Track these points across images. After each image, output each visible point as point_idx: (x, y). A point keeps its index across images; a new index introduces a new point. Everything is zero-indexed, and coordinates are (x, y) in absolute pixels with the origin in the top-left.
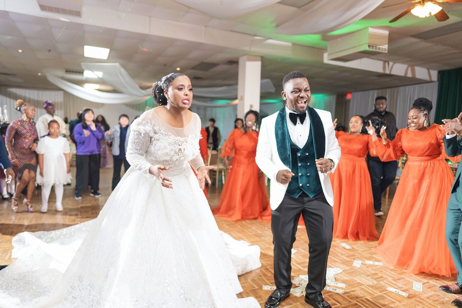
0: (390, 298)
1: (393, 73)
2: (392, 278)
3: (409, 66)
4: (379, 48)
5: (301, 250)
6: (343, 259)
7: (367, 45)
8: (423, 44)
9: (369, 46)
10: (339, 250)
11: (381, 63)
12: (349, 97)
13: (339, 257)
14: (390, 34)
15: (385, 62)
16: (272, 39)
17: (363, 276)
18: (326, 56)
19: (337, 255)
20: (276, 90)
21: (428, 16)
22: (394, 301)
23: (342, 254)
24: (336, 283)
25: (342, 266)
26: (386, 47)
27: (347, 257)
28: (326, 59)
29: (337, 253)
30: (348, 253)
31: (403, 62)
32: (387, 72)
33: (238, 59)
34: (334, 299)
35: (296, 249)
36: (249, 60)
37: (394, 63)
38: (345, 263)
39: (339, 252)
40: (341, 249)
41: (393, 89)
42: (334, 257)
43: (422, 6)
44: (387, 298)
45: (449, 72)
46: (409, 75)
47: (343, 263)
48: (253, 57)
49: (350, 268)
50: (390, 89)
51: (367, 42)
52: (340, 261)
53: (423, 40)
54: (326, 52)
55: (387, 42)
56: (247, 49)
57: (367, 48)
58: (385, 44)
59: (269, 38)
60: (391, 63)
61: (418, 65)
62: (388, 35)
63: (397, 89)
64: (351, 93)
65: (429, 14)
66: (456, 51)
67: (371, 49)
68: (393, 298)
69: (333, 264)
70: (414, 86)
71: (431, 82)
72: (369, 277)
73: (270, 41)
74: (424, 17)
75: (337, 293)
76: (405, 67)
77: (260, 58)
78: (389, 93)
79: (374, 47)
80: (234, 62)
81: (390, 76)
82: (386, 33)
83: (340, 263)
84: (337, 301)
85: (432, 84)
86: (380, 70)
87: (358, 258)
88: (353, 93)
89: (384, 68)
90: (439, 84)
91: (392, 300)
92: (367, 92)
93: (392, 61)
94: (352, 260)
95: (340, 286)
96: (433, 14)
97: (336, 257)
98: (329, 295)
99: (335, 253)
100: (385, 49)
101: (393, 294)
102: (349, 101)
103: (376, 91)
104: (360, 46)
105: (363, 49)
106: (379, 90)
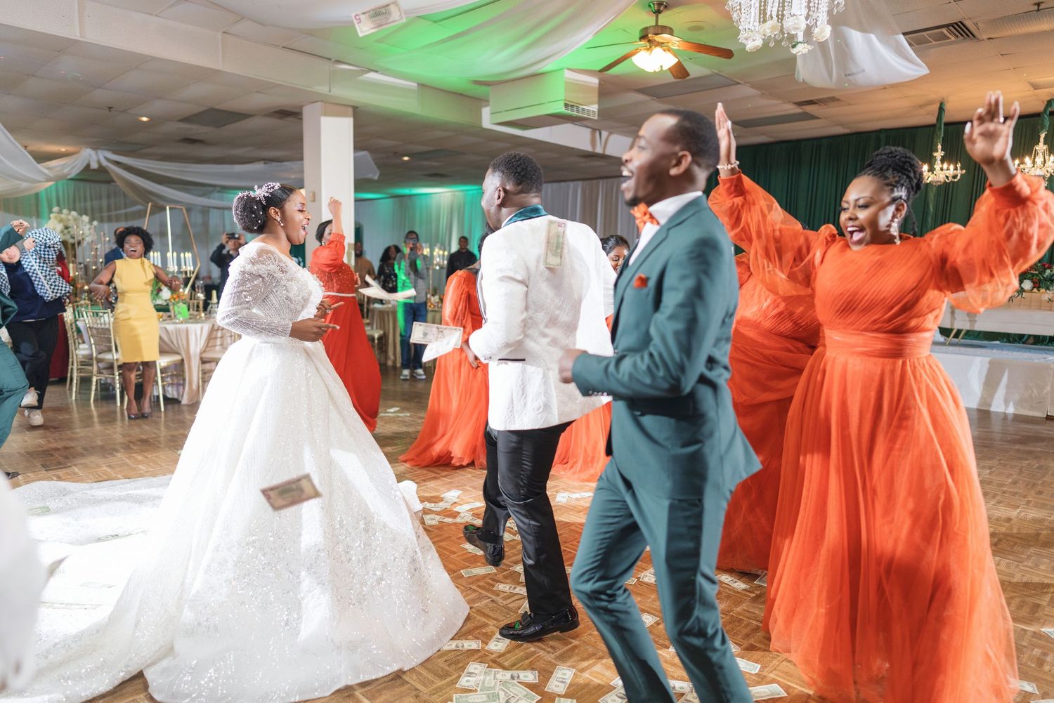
1: (609, 152)
4: (583, 110)
5: (469, 489)
7: (562, 103)
9: (566, 105)
11: (586, 133)
14: (600, 84)
15: (594, 130)
16: (377, 72)
17: (571, 513)
18: (486, 112)
20: (381, 175)
21: (657, 70)
26: (595, 108)
28: (488, 120)
31: (624, 133)
32: (599, 150)
33: (301, 107)
36: (327, 114)
37: (611, 133)
41: (610, 181)
43: (649, 52)
48: (336, 107)
50: (605, 181)
51: (563, 97)
53: (655, 98)
54: (487, 105)
55: (596, 99)
56: (323, 89)
57: (559, 108)
58: (593, 103)
59: (370, 70)
60: (604, 134)
62: (597, 86)
63: (616, 180)
65: (659, 66)
67: (569, 112)
72: (581, 513)
73: (372, 76)
74: (652, 71)
77: (350, 111)
78: (602, 189)
79: (575, 108)
80: (291, 115)
81: (603, 157)
82: (594, 81)
86: (587, 147)
87: (563, 489)
89: (593, 143)
93: (605, 130)
94: (554, 493)
96: (665, 68)
100: (594, 112)
103: (580, 183)
104: (550, 102)
105: (555, 109)
106: (586, 182)
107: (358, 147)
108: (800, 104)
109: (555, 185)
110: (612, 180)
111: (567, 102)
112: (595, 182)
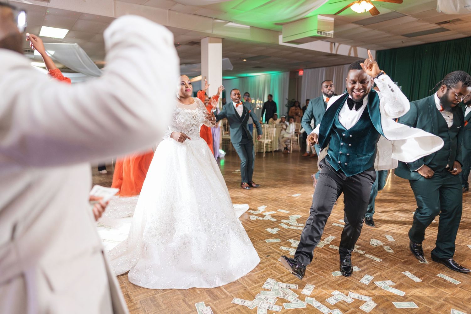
0: (334, 229)
1: (339, 53)
2: (336, 218)
3: (352, 46)
4: (326, 33)
5: (270, 205)
6: (302, 209)
7: (316, 31)
8: (363, 29)
9: (318, 32)
10: (298, 204)
11: (328, 44)
12: (301, 73)
13: (299, 208)
14: (335, 21)
15: (332, 43)
16: (232, 22)
18: (281, 37)
19: (297, 207)
20: (234, 68)
21: (363, 12)
22: (337, 231)
23: (301, 206)
24: (297, 224)
25: (301, 213)
26: (332, 32)
27: (304, 208)
28: (281, 41)
29: (297, 205)
30: (305, 205)
31: (347, 44)
32: (334, 52)
33: (200, 40)
34: (297, 233)
35: (266, 205)
36: (211, 42)
37: (340, 44)
38: (303, 211)
39: (298, 205)
40: (300, 203)
41: (339, 66)
42: (295, 208)
43: (359, 3)
44: (332, 229)
45: (385, 51)
46: (352, 55)
47: (302, 212)
48: (215, 39)
49: (307, 214)
50: (337, 67)
51: (316, 28)
52: (299, 211)
53: (362, 26)
54: (281, 34)
55: (333, 28)
56: (209, 31)
57: (315, 33)
58: (331, 30)
59: (230, 22)
60: (337, 44)
61: (359, 46)
62: (333, 22)
63: (342, 66)
64: (303, 70)
65: (364, 10)
66: (388, 35)
67: (320, 35)
68: (336, 229)
69: (295, 213)
73: (230, 24)
74: (361, 13)
75: (299, 230)
76: (349, 47)
77: (221, 40)
78: (335, 70)
79: (322, 33)
80: (196, 43)
81: (336, 55)
82: (332, 19)
83: (300, 212)
84: (299, 234)
86: (328, 51)
88: (305, 70)
89: (331, 49)
91: (336, 230)
92: (316, 69)
93: (337, 42)
95: (300, 226)
96: (367, 10)
97: (297, 208)
98: (293, 231)
99: (295, 206)
100: (331, 34)
101: (336, 227)
102: (301, 77)
103: (324, 68)
104: (310, 31)
105: (313, 34)
106: (328, 68)
107: (224, 56)
108: (439, 24)
109: (313, 70)
110: (340, 66)
111: (318, 30)
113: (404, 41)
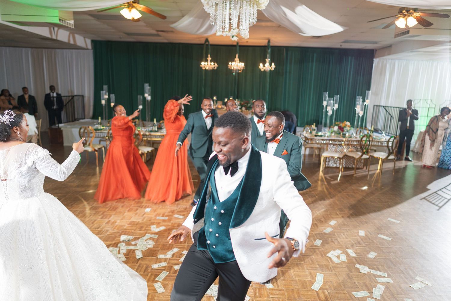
1: (59, 38)
3: (70, 33)
4: (67, 23)
7: (58, 18)
8: (94, 21)
9: (60, 20)
26: (72, 22)
32: (54, 37)
37: (58, 29)
41: (49, 50)
46: (72, 42)
50: (46, 50)
53: (96, 19)
55: (72, 17)
57: (57, 21)
58: (71, 20)
60: (56, 29)
61: (77, 34)
63: (53, 50)
67: (62, 23)
70: (71, 50)
71: (88, 49)
76: (67, 33)
79: (64, 22)
81: (56, 41)
85: (87, 51)
86: (49, 36)
89: (51, 33)
90: (93, 51)
100: (72, 25)
103: (29, 50)
105: (53, 21)
106: (33, 49)
108: (158, 31)
110: (51, 50)
111: (60, 18)
112: (39, 50)
113: (122, 37)
